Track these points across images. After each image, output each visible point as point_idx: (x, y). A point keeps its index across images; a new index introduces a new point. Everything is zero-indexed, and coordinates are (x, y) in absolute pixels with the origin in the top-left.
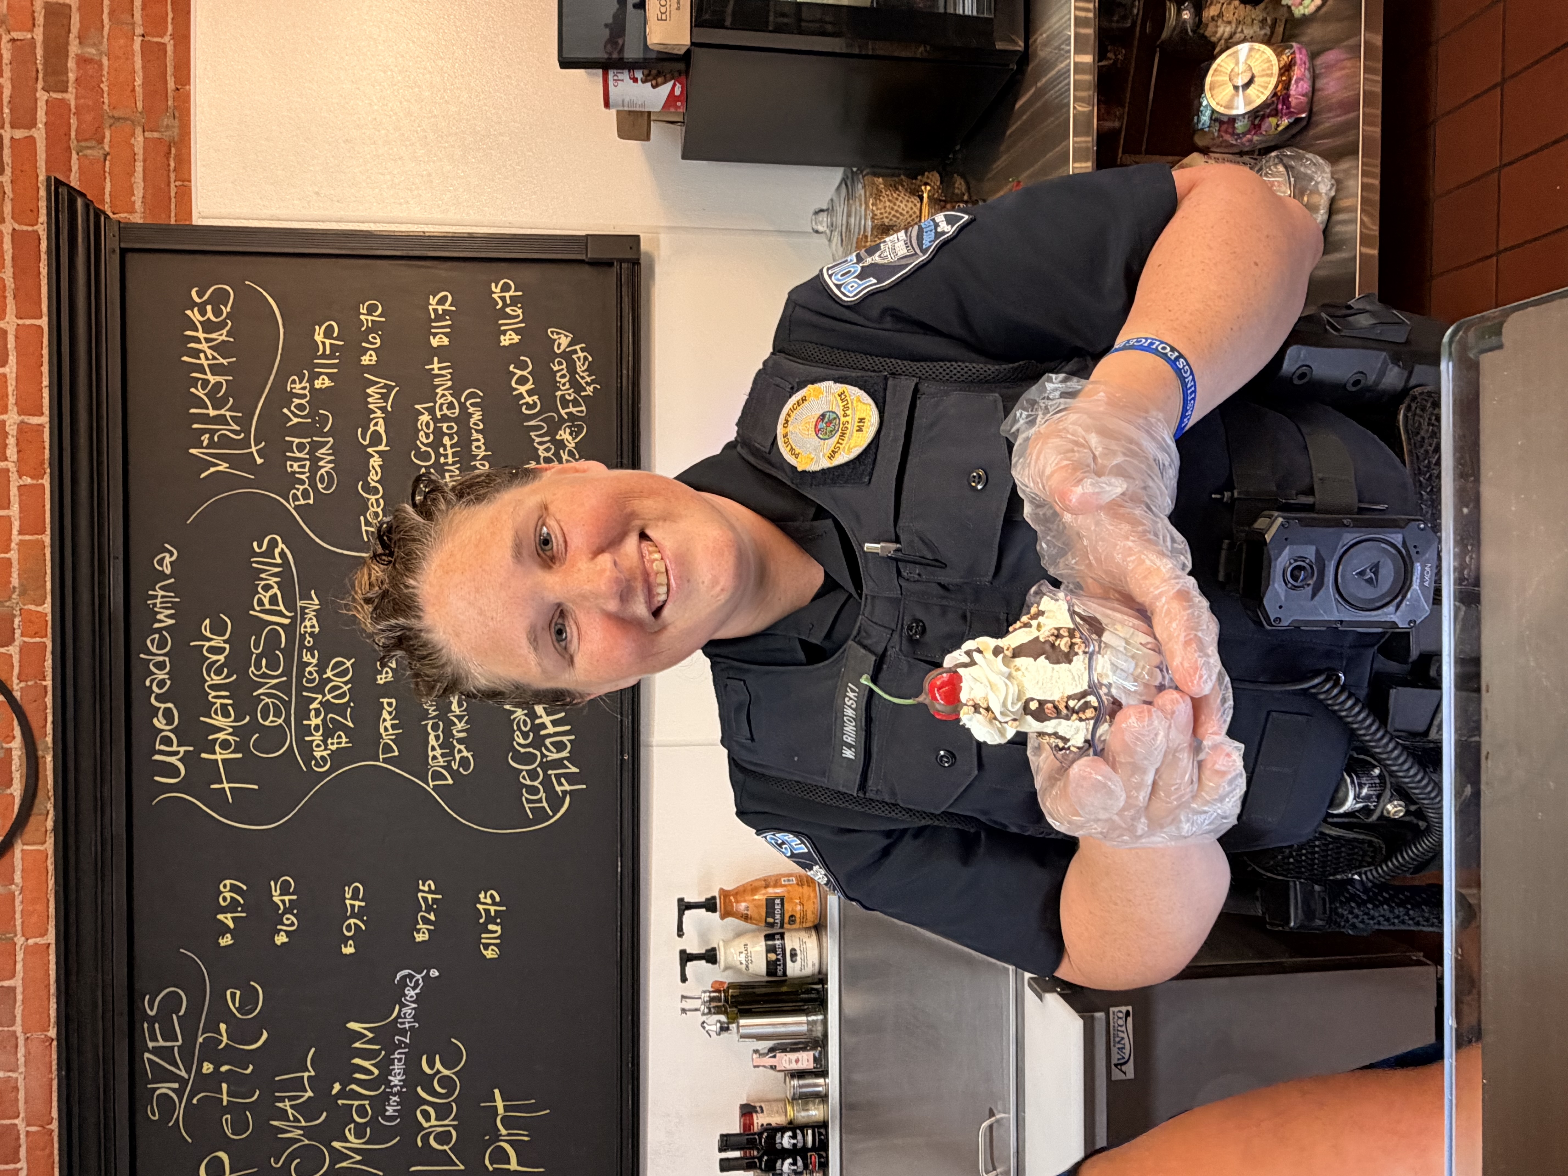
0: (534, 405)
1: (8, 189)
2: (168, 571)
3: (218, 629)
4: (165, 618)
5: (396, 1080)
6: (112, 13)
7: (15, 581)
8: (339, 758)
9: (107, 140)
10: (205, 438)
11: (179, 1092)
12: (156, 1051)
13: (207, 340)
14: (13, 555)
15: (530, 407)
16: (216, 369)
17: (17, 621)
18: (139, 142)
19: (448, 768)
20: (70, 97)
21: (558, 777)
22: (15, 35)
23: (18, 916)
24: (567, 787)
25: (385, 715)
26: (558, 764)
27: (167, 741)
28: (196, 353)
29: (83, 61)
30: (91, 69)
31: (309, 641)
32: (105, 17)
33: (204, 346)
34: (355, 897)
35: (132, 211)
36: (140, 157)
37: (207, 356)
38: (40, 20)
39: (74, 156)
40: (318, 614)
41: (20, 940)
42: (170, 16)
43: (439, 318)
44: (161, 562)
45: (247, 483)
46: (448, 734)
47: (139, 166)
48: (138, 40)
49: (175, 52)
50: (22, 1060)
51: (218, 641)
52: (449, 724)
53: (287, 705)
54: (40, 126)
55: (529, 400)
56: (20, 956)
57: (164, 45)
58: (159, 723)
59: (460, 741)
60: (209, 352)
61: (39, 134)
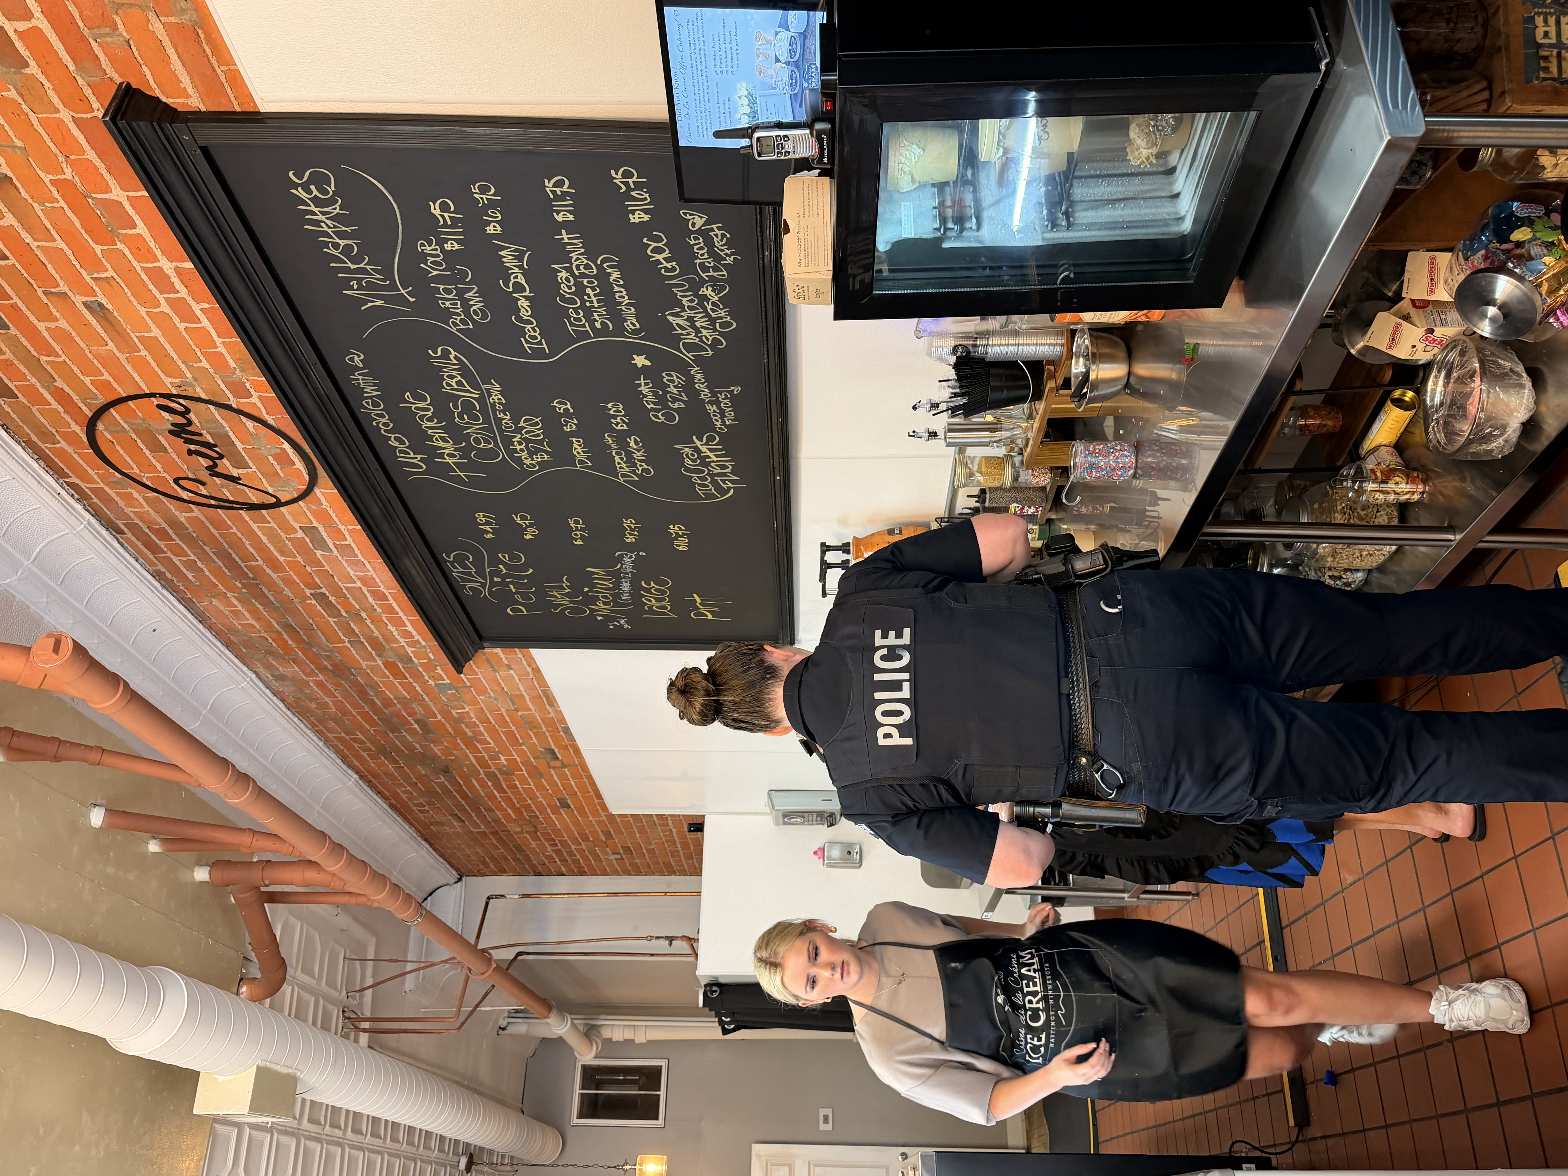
0: (673, 269)
3: (419, 398)
4: (371, 391)
5: (625, 589)
8: (544, 464)
9: (120, 26)
10: (354, 283)
11: (483, 587)
12: (460, 572)
13: (323, 213)
15: (669, 270)
16: (341, 235)
19: (634, 472)
21: (723, 480)
24: (731, 486)
25: (575, 446)
26: (722, 474)
27: (405, 452)
28: (317, 223)
31: (499, 407)
34: (576, 522)
35: (187, 95)
36: (166, 42)
37: (327, 226)
39: (93, 44)
40: (502, 393)
43: (559, 198)
44: (352, 360)
45: (407, 313)
46: (630, 457)
47: (172, 53)
51: (422, 405)
52: (630, 453)
53: (493, 438)
55: (667, 265)
58: (393, 443)
59: (641, 460)
60: (329, 222)
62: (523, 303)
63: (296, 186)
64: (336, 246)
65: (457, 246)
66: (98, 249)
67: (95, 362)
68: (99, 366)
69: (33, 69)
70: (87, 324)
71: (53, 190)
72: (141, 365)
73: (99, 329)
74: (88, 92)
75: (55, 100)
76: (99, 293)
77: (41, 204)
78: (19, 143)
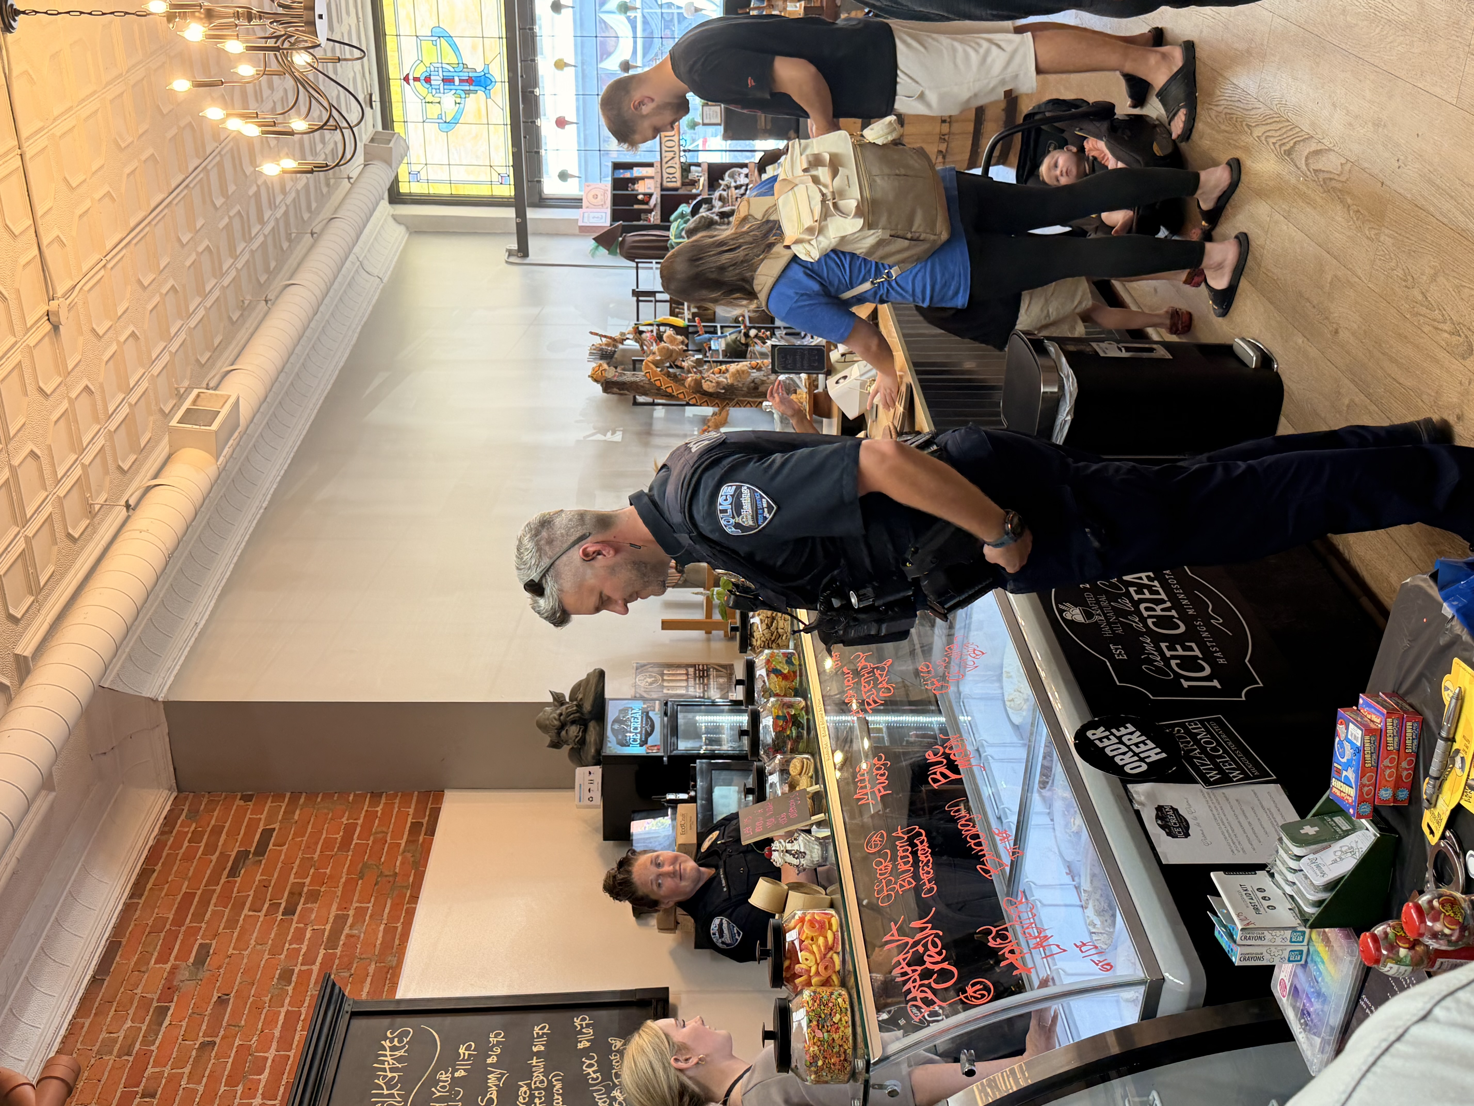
0: (598, 1078)
6: (371, 916)
9: (354, 968)
13: (391, 1055)
15: (593, 1079)
16: (392, 1070)
18: (372, 968)
20: (338, 951)
22: (315, 927)
28: (383, 1062)
29: (349, 936)
30: (352, 940)
32: (367, 918)
33: (389, 1058)
35: (362, 996)
36: (371, 974)
37: (389, 1063)
38: (331, 920)
42: (403, 916)
43: (539, 1037)
47: (369, 978)
48: (383, 926)
49: (402, 931)
54: (318, 964)
55: (594, 1076)
57: (397, 927)
60: (391, 1062)
61: (316, 967)
63: (386, 1038)
64: (385, 1077)
65: (463, 1073)
66: (223, 1089)
69: (290, 987)
71: (234, 1051)
75: (287, 1001)
77: (217, 1059)
78: (243, 1024)
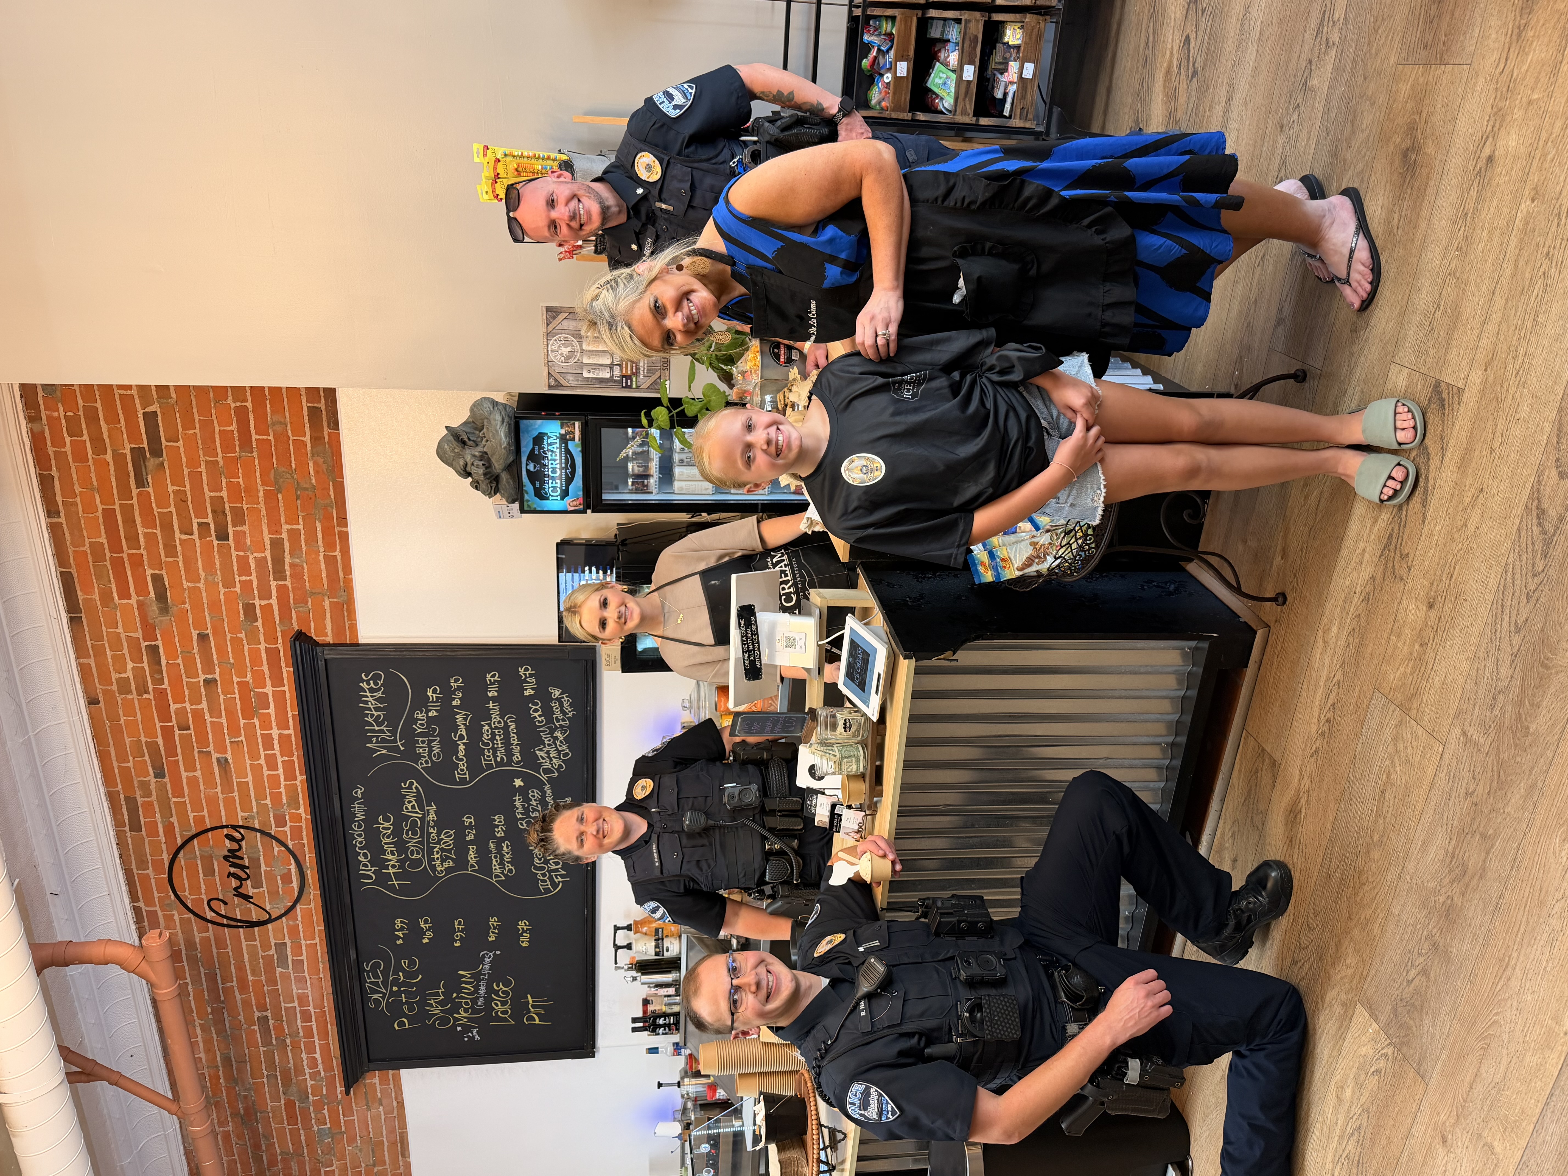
0: (542, 721)
1: (261, 629)
2: (360, 796)
3: (386, 819)
4: (360, 816)
5: (482, 991)
6: (306, 542)
7: (284, 801)
8: (448, 870)
9: (310, 603)
10: (374, 740)
11: (383, 998)
12: (370, 983)
13: (372, 696)
14: (282, 790)
15: (540, 722)
16: (377, 709)
17: (287, 817)
18: (327, 604)
19: (502, 873)
20: (288, 583)
21: (556, 876)
22: (255, 555)
23: (301, 932)
24: (560, 879)
25: (471, 852)
26: (556, 870)
27: (366, 866)
28: (366, 702)
29: (292, 565)
30: (297, 569)
31: (432, 824)
32: (303, 545)
33: (370, 699)
34: (459, 923)
35: (327, 636)
36: (328, 611)
37: (372, 703)
38: (268, 547)
39: (293, 611)
40: (436, 813)
41: (303, 942)
42: (338, 541)
43: (492, 683)
44: (356, 793)
45: (397, 758)
46: (502, 859)
47: (328, 615)
48: (322, 555)
49: (342, 559)
50: (309, 986)
51: (387, 825)
52: (502, 856)
53: (423, 850)
54: (274, 598)
55: (540, 719)
56: (304, 948)
57: (335, 556)
58: (362, 858)
59: (508, 862)
61: (274, 601)
62: (462, 747)
63: (363, 681)
64: (372, 715)
65: (435, 714)
66: (242, 722)
67: (204, 801)
68: (204, 804)
69: (259, 624)
70: (212, 773)
71: (236, 687)
72: (229, 802)
73: (218, 777)
74: (279, 635)
75: (262, 638)
76: (229, 752)
77: (225, 695)
78: (232, 661)
